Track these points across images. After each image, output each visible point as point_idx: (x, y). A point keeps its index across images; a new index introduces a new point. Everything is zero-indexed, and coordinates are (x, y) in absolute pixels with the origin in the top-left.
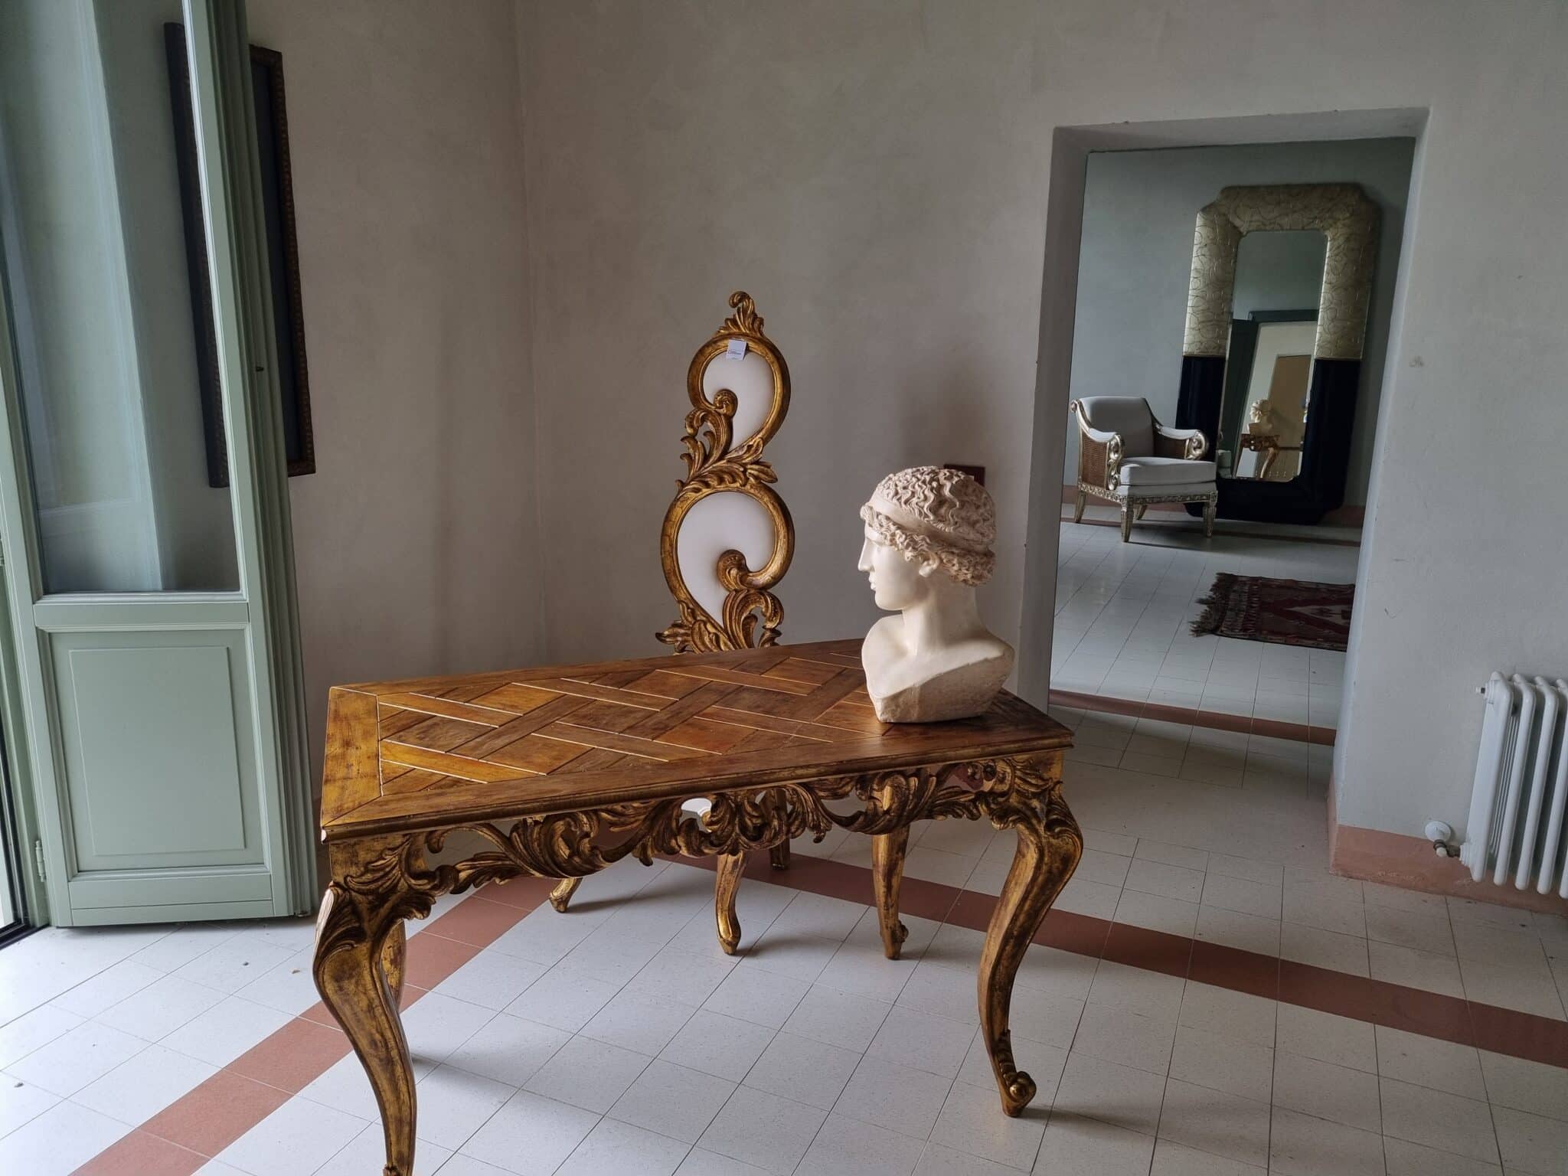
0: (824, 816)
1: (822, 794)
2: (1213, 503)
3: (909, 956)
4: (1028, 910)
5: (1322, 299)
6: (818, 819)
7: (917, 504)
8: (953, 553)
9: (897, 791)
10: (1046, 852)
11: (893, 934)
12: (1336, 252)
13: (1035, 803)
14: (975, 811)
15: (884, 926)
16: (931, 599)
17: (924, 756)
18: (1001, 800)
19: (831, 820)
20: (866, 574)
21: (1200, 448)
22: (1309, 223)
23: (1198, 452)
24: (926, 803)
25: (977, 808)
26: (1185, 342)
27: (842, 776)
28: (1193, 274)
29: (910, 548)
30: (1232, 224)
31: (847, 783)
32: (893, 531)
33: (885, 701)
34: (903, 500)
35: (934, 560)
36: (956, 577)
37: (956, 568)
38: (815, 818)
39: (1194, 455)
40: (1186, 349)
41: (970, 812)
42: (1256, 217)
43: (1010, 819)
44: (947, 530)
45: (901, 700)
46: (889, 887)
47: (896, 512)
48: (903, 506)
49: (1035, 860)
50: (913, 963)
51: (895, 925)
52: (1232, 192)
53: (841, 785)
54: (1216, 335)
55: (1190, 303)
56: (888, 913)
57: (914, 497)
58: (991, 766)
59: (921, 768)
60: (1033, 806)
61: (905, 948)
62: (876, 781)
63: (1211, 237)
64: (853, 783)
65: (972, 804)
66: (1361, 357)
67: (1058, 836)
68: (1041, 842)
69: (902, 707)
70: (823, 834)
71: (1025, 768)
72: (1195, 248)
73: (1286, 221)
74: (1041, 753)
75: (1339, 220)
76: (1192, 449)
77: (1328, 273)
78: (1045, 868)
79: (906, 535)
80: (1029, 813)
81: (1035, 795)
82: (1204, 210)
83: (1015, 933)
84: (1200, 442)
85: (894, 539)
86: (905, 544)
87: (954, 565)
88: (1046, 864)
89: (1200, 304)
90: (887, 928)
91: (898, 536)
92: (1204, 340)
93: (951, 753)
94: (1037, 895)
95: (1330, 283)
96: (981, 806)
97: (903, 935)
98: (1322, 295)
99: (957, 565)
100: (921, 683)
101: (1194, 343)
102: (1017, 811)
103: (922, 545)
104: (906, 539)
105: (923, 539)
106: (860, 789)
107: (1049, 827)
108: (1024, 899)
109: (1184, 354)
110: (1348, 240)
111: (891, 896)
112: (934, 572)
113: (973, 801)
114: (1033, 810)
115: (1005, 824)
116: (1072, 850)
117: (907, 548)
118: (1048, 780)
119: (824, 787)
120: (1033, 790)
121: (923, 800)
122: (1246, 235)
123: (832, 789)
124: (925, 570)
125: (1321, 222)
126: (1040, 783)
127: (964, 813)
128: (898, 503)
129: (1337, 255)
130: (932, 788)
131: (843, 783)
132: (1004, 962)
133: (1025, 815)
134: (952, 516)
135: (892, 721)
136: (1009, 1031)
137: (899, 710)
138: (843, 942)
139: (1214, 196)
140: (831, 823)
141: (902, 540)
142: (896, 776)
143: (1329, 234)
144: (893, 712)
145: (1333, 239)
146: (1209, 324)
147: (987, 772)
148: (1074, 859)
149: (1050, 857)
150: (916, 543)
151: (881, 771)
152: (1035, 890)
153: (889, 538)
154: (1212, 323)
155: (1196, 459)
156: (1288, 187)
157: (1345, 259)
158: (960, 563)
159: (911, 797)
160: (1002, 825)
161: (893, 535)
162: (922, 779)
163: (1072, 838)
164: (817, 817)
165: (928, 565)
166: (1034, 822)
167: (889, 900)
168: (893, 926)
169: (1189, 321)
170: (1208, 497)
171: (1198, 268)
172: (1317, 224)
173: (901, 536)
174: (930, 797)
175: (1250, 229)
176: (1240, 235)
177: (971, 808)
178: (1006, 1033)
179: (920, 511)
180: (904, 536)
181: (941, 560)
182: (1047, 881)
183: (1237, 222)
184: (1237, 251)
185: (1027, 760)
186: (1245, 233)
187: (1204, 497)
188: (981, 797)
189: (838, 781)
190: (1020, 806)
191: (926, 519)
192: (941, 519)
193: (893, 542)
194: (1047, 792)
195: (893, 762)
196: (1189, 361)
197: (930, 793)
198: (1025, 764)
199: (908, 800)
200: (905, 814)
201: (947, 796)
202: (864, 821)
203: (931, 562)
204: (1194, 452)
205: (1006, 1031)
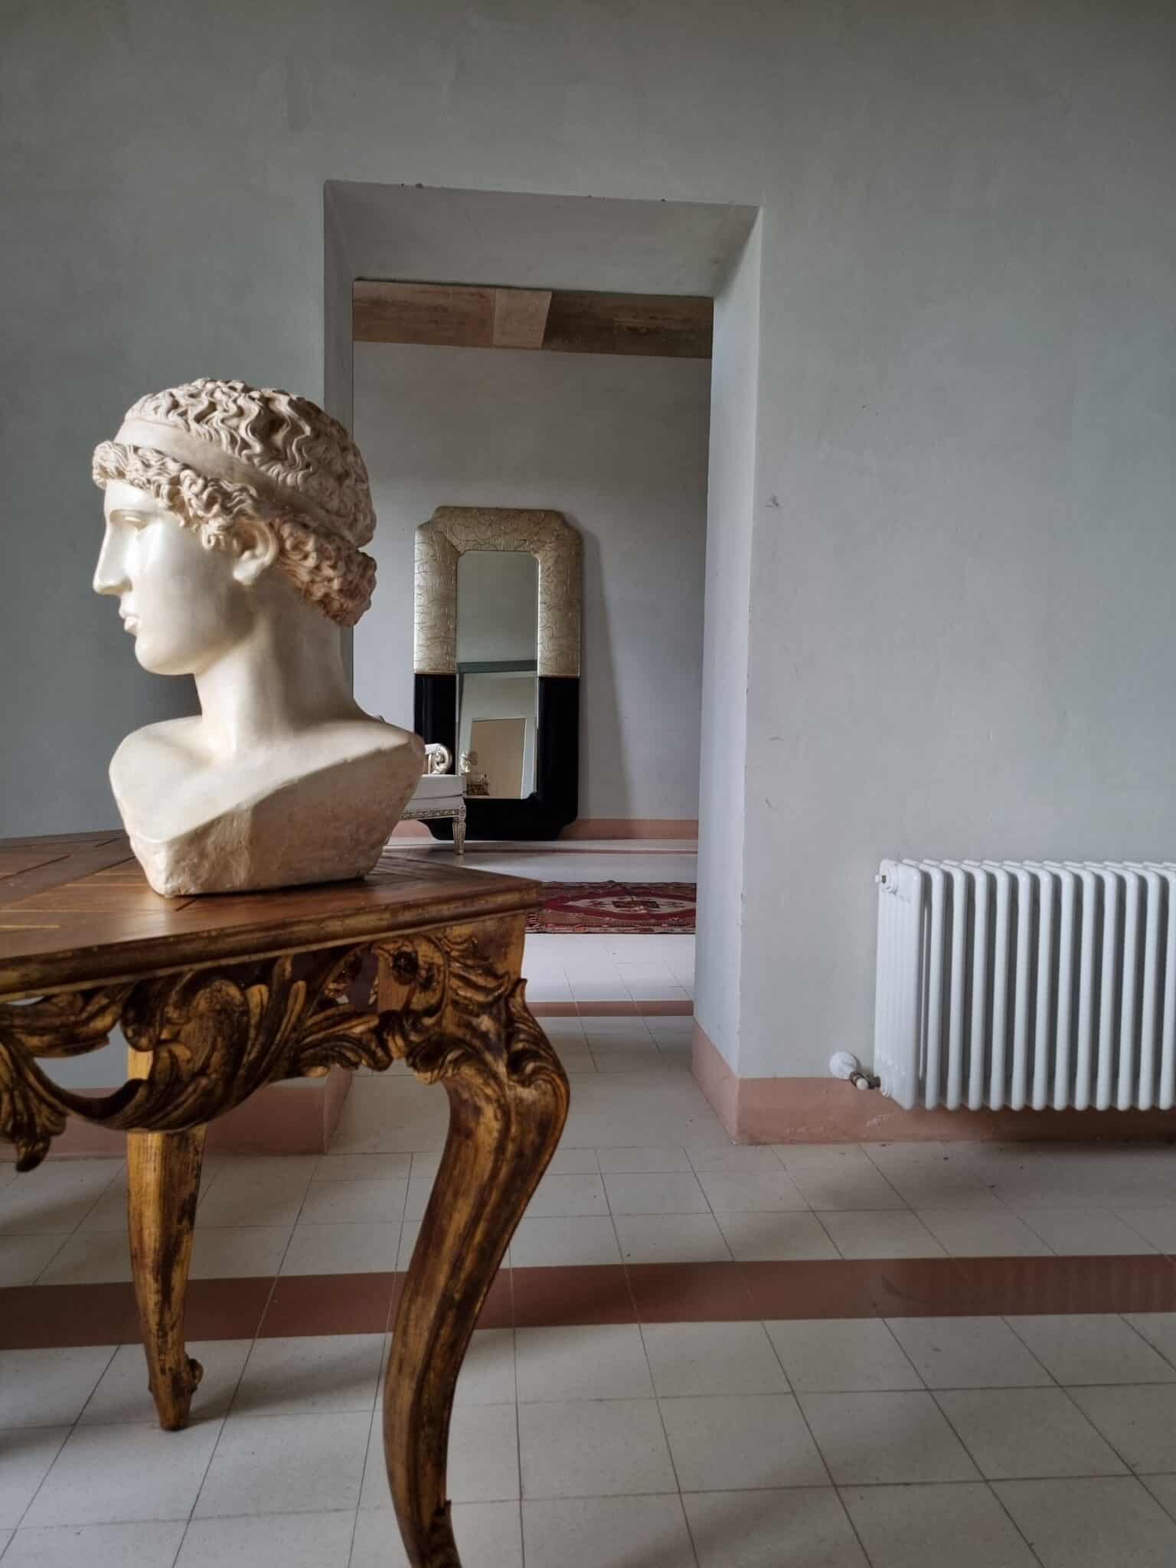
0: (42, 1100)
1: (34, 1041)
2: (462, 817)
3: (207, 1415)
4: (479, 1244)
5: (539, 618)
6: (28, 1107)
7: (223, 421)
8: (305, 526)
9: (221, 1023)
10: (513, 1115)
11: (176, 1380)
12: (547, 574)
13: (485, 1023)
14: (380, 1053)
15: (158, 1368)
16: (261, 637)
17: (281, 932)
18: (428, 1021)
19: (61, 1107)
20: (111, 601)
21: (443, 762)
22: (519, 546)
23: (442, 767)
24: (286, 1042)
25: (383, 1045)
26: (415, 659)
27: (87, 985)
28: (416, 591)
29: (216, 508)
30: (449, 542)
31: (102, 1010)
32: (174, 474)
33: (177, 847)
34: (191, 415)
35: (266, 541)
36: (308, 593)
37: (311, 562)
38: (20, 1106)
39: (437, 770)
40: (417, 666)
41: (372, 1054)
42: (471, 537)
43: (450, 1057)
44: (289, 480)
45: (210, 842)
46: (166, 1291)
47: (178, 441)
48: (193, 425)
49: (496, 1134)
50: (214, 1426)
51: (178, 1364)
52: (445, 512)
53: (84, 1015)
54: (445, 652)
55: (416, 620)
56: (166, 1342)
57: (215, 410)
58: (407, 955)
59: (275, 959)
60: (483, 1028)
61: (197, 1401)
62: (174, 996)
63: (431, 554)
64: (116, 1009)
65: (374, 1037)
66: (578, 675)
67: (526, 1082)
68: (504, 1096)
69: (213, 856)
70: (41, 1145)
71: (465, 954)
72: (416, 565)
73: (501, 542)
74: (490, 924)
75: (546, 542)
76: (436, 765)
77: (541, 593)
78: (510, 1148)
79: (205, 479)
80: (477, 1043)
81: (484, 1008)
82: (421, 527)
83: (457, 1296)
84: (443, 756)
85: (178, 492)
86: (205, 496)
87: (306, 557)
88: (513, 1140)
89: (427, 620)
90: (163, 1371)
91: (187, 483)
92: (432, 656)
93: (335, 926)
94: (498, 1206)
95: (545, 603)
96: (394, 1039)
97: (194, 1377)
98: (539, 615)
99: (314, 555)
100: (253, 802)
101: (424, 659)
102: (457, 1042)
103: (241, 502)
104: (205, 487)
105: (243, 490)
106: (135, 1021)
107: (515, 1064)
108: (474, 1221)
109: (415, 672)
110: (556, 562)
111: (170, 1308)
112: (266, 574)
113: (377, 1032)
114: (484, 1036)
115: (441, 1068)
116: (552, 1106)
117: (208, 505)
118: (502, 977)
119: (41, 1023)
120: (480, 998)
121: (279, 1036)
122: (463, 554)
123: (63, 1025)
124: (246, 570)
125: (531, 543)
126: (491, 983)
127: (361, 1058)
128: (180, 421)
129: (548, 576)
130: (298, 1007)
131: (92, 1008)
132: (437, 1363)
133: (473, 1048)
134: (299, 450)
135: (193, 890)
136: (448, 1504)
137: (207, 865)
138: (74, 1425)
139: (428, 515)
140: (63, 1115)
141: (196, 489)
142: (217, 984)
143: (539, 557)
144: (194, 870)
145: (544, 561)
146: (436, 640)
147: (400, 967)
148: (556, 1122)
149: (520, 1123)
150: (227, 496)
151: (185, 968)
152: (494, 1196)
153: (165, 489)
154: (440, 639)
155: (441, 773)
156: (498, 511)
157: (555, 580)
158: (319, 550)
159: (252, 1033)
160: (436, 1072)
161: (175, 482)
162: (275, 987)
163: (551, 1082)
164: (25, 1099)
165: (254, 557)
166: (489, 1057)
167: (167, 1317)
168: (174, 1367)
169: (418, 638)
170: (457, 812)
171: (421, 584)
172: (527, 546)
173: (193, 483)
174: (294, 1029)
175: (467, 548)
176: (458, 554)
177: (373, 1046)
178: (443, 1509)
179: (232, 436)
180: (200, 482)
181: (281, 541)
182: (514, 1174)
183: (455, 541)
184: (456, 569)
185: (469, 939)
186: (462, 552)
187: (454, 813)
188: (391, 1022)
189: (80, 1002)
190: (460, 1033)
191: (245, 452)
192: (274, 454)
193: (176, 502)
194: (502, 1003)
195: (213, 948)
196: (420, 678)
197: (294, 1019)
198: (465, 945)
199: (247, 1038)
200: (242, 1072)
201: (324, 1024)
202: (148, 1098)
203: (259, 550)
204: (437, 767)
205: (442, 1505)
